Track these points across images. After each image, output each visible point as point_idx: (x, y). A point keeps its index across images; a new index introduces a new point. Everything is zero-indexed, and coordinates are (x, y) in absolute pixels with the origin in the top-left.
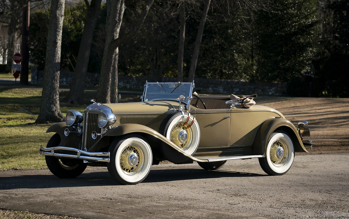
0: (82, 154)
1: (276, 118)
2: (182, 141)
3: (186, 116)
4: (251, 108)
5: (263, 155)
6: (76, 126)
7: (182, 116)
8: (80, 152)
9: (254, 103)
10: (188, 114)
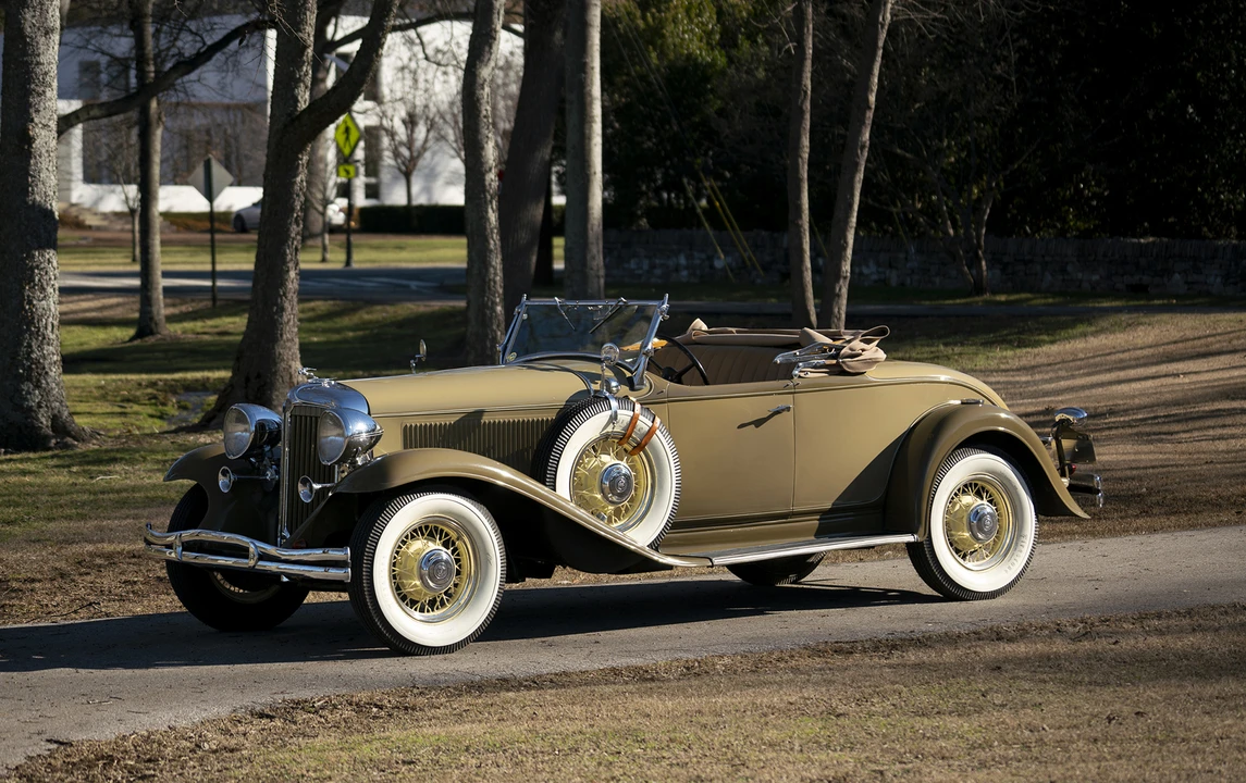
0: (263, 557)
1: (962, 403)
2: (615, 499)
3: (625, 416)
4: (872, 374)
5: (916, 533)
6: (260, 456)
7: (609, 413)
8: (256, 547)
9: (881, 355)
10: (630, 406)
